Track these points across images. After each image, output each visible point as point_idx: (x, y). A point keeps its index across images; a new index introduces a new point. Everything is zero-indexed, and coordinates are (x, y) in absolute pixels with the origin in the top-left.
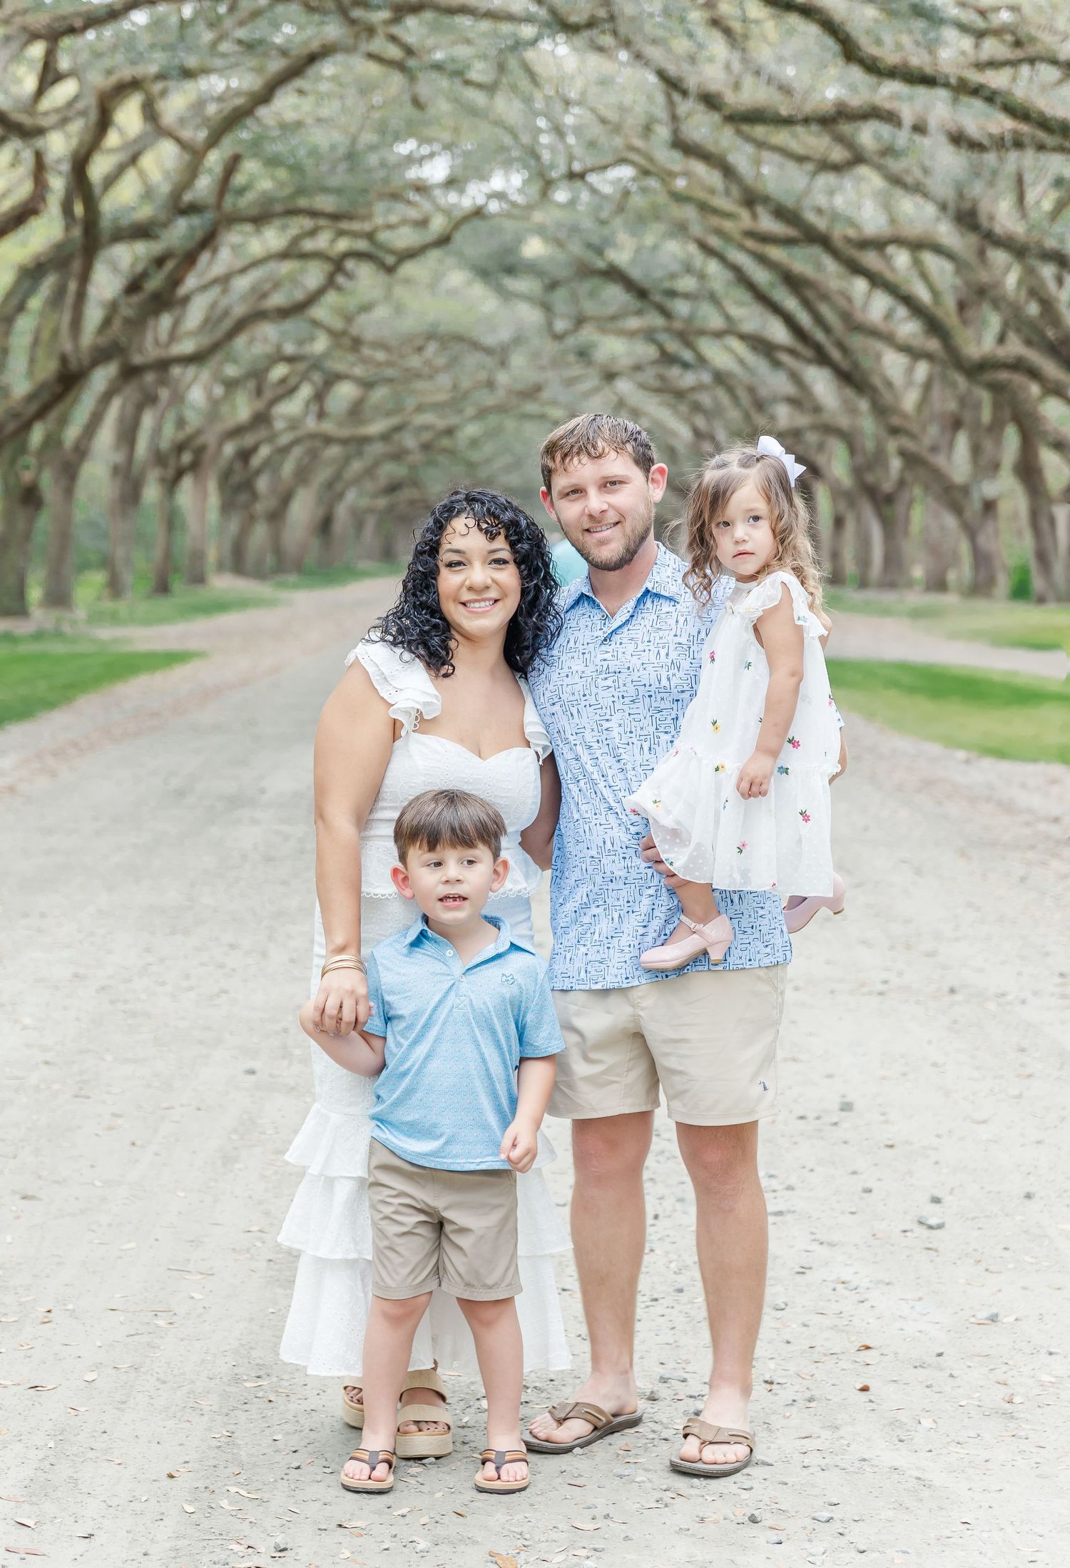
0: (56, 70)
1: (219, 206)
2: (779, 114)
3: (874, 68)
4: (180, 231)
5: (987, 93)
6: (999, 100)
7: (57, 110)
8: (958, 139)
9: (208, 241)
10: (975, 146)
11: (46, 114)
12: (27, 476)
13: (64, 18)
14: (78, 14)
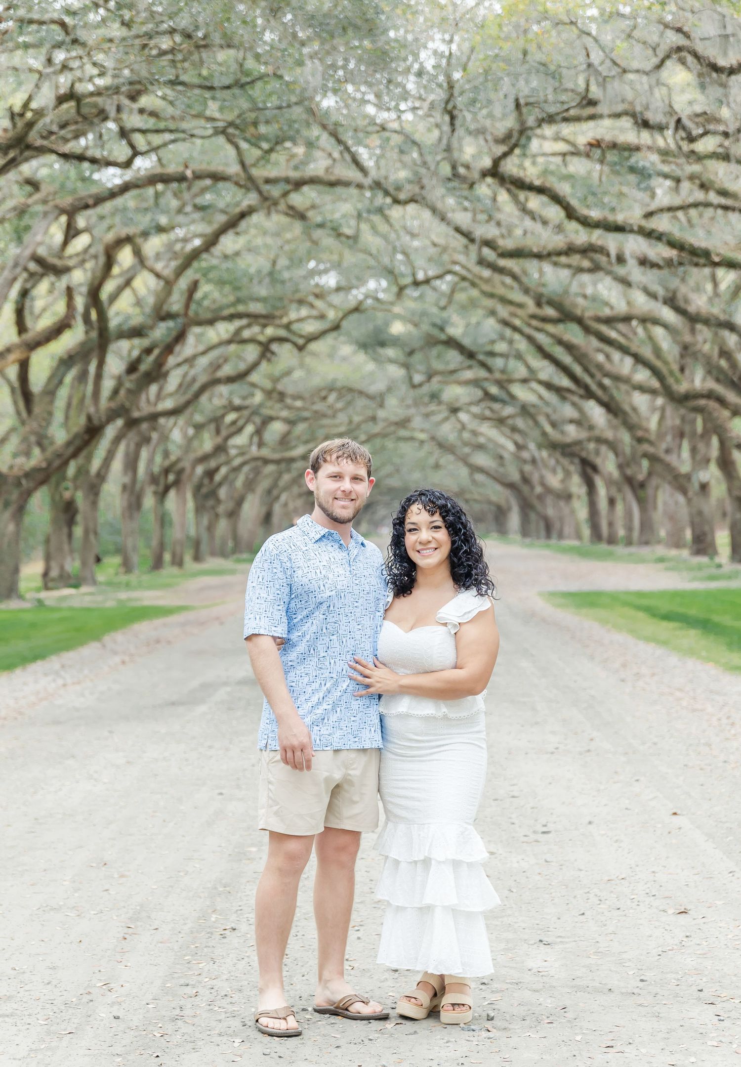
0: (76, 228)
1: (186, 314)
2: (531, 251)
3: (585, 222)
4: (161, 331)
5: (656, 234)
6: (664, 239)
7: (77, 255)
8: (644, 262)
9: (180, 337)
10: (654, 265)
11: (70, 257)
12: (67, 495)
13: (81, 199)
14: (90, 196)
